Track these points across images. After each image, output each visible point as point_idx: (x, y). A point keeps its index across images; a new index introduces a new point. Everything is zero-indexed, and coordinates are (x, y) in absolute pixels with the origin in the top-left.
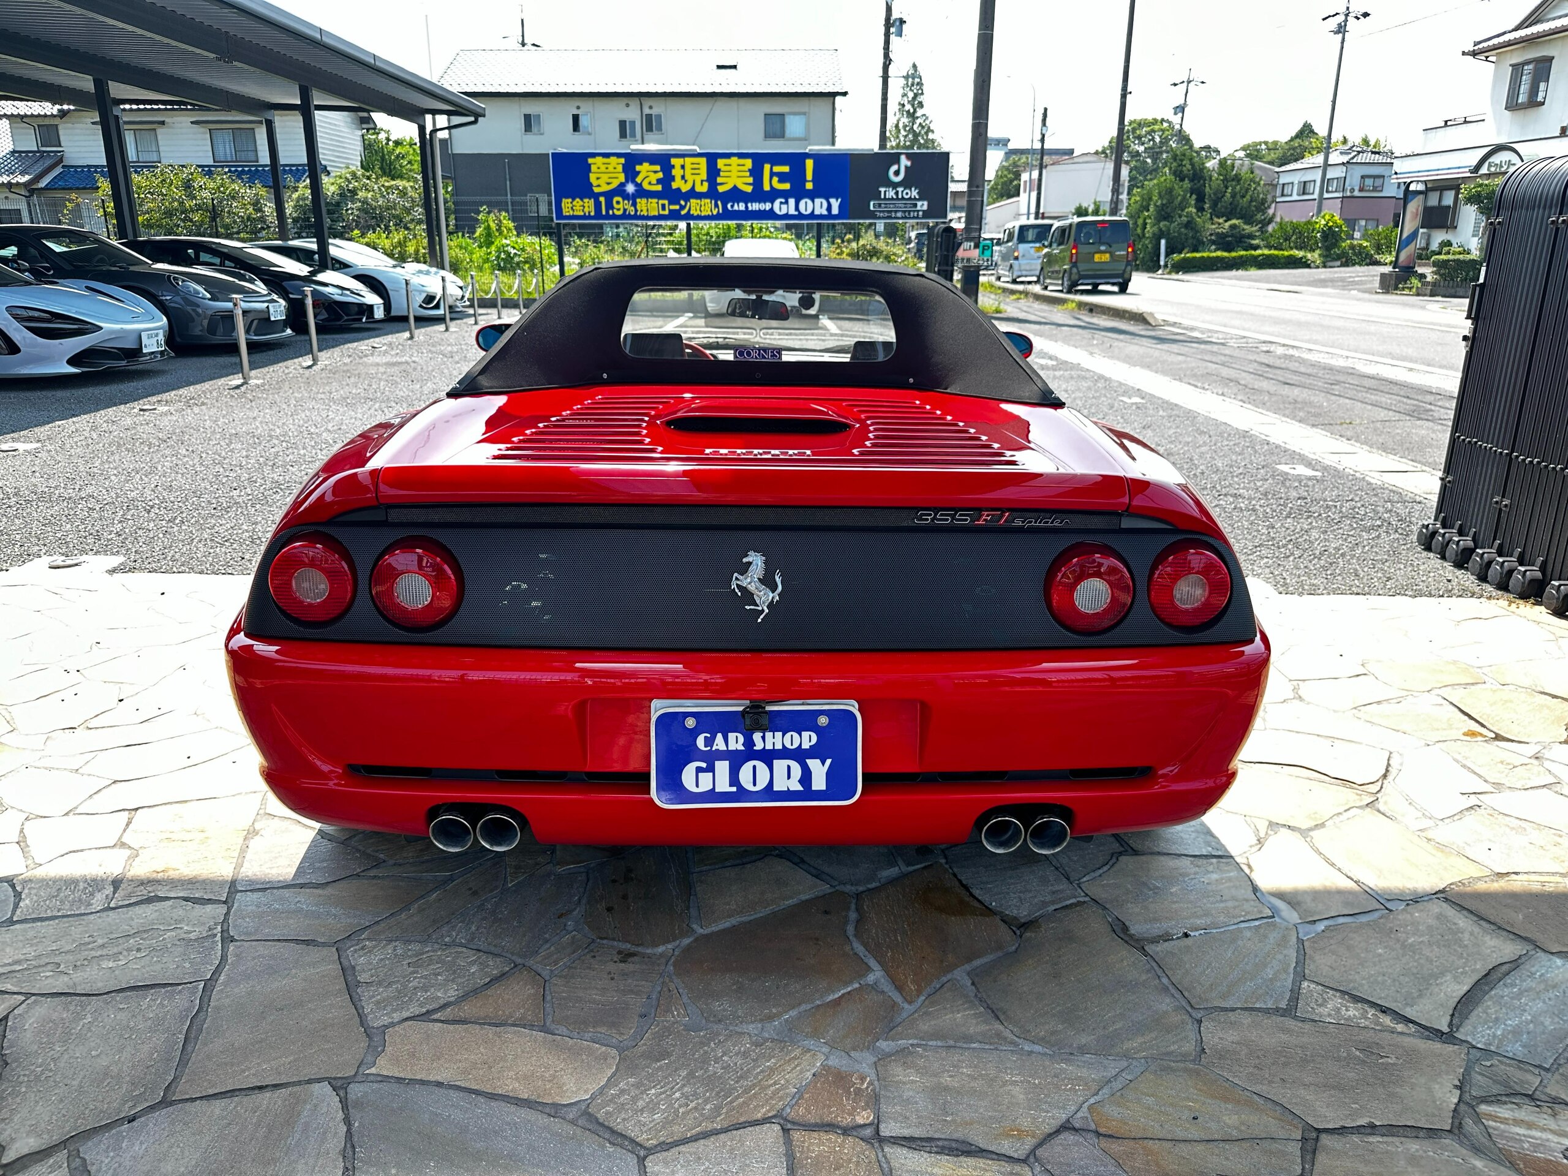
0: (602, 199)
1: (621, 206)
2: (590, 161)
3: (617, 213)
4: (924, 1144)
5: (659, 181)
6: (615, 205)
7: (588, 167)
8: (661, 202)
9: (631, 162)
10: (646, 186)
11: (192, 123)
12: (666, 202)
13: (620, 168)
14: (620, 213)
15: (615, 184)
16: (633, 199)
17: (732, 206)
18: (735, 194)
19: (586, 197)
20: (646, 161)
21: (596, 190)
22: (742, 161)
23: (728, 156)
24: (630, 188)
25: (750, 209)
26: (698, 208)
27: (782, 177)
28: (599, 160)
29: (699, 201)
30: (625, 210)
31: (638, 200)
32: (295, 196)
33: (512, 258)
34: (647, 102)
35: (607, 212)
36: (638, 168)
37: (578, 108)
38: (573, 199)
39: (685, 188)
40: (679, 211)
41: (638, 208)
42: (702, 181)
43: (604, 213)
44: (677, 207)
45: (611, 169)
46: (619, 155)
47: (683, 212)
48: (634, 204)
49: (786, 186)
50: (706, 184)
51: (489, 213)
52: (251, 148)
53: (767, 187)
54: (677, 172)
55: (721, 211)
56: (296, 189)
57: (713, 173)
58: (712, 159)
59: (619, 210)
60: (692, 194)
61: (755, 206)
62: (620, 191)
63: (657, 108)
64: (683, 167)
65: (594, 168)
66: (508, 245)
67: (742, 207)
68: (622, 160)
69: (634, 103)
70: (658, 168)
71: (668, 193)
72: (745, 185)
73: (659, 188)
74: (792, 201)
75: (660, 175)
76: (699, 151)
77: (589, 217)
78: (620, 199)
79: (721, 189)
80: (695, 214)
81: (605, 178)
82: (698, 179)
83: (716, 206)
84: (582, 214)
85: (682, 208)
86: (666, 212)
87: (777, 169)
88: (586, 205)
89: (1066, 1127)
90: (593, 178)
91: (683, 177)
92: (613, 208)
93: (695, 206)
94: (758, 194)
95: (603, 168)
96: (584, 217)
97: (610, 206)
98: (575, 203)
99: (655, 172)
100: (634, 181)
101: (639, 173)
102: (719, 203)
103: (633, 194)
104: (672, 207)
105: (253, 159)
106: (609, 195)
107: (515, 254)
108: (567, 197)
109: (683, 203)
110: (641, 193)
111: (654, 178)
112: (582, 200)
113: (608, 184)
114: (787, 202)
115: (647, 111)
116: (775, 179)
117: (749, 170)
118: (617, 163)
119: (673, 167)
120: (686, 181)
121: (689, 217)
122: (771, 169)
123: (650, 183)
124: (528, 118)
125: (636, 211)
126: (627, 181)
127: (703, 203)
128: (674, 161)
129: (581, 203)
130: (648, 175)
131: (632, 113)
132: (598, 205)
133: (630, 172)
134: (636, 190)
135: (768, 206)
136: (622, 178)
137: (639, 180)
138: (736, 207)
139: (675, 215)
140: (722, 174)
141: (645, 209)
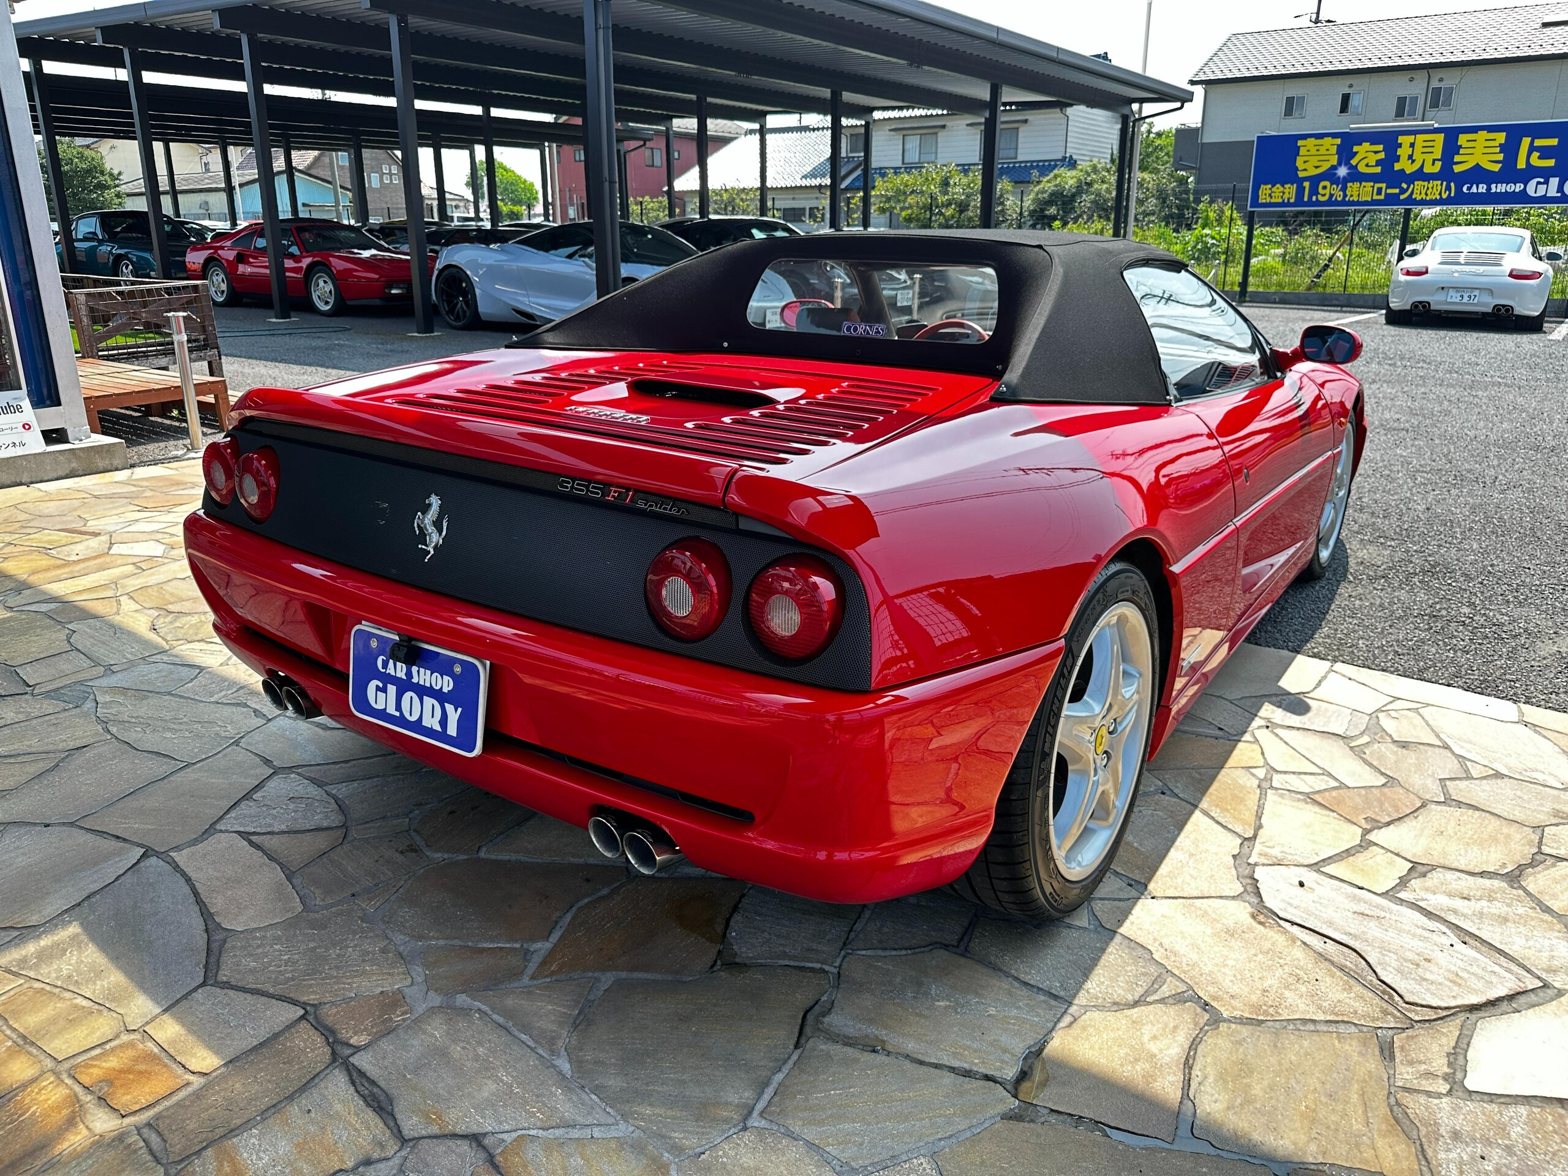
0: (1307, 184)
1: (1327, 191)
2: (1300, 143)
3: (1321, 198)
4: (366, 1084)
5: (1378, 163)
6: (1321, 191)
7: (1296, 151)
8: (1377, 185)
9: (1348, 143)
10: (1362, 168)
11: (968, 125)
12: (1384, 185)
13: (1334, 150)
14: (1325, 198)
15: (1326, 166)
16: (1343, 183)
17: (1469, 189)
18: (1478, 174)
19: (1287, 183)
20: (1366, 141)
21: (1301, 174)
22: (1492, 135)
23: (1474, 130)
24: (1342, 171)
25: (1493, 190)
26: (1423, 192)
27: (1545, 152)
28: (1311, 141)
29: (1426, 183)
30: (1331, 195)
31: (1349, 185)
32: (1036, 189)
33: (1209, 249)
34: (1437, 74)
35: (1310, 197)
36: (1356, 149)
37: (1351, 86)
38: (1273, 186)
39: (1410, 169)
40: (1398, 195)
41: (1348, 193)
42: (1434, 160)
43: (1306, 199)
44: (1397, 191)
45: (1323, 151)
46: (1334, 136)
47: (1402, 197)
48: (1344, 189)
49: (1551, 163)
50: (1439, 164)
51: (1211, 202)
52: (1013, 146)
53: (1521, 164)
54: (1403, 152)
55: (1452, 195)
56: (1039, 182)
57: (1451, 148)
58: (1451, 136)
59: (1324, 195)
60: (1420, 175)
61: (1501, 188)
62: (1330, 175)
63: (1450, 80)
64: (1412, 145)
65: (1302, 151)
66: (1207, 235)
67: (1482, 188)
68: (1338, 141)
69: (1421, 77)
70: (1380, 147)
71: (1389, 174)
72: (1491, 163)
73: (1378, 170)
74: (1554, 182)
75: (1382, 156)
76: (1436, 125)
77: (1289, 204)
78: (1327, 184)
79: (1457, 169)
80: (1419, 198)
81: (1314, 161)
82: (1429, 159)
83: (1448, 188)
84: (1280, 200)
85: (1403, 191)
86: (1382, 197)
87: (1538, 143)
88: (1287, 191)
89: (476, 1139)
90: (1299, 162)
91: (1410, 157)
92: (1317, 193)
93: (1419, 189)
94: (1509, 173)
95: (1313, 151)
96: (1282, 204)
97: (1314, 191)
98: (1274, 189)
99: (1376, 152)
100: (1348, 164)
101: (1356, 153)
102: (1452, 184)
103: (1344, 178)
104: (1390, 191)
105: (1013, 155)
106: (1315, 180)
107: (1213, 244)
108: (1266, 184)
109: (1404, 186)
110: (1356, 176)
111: (1373, 159)
112: (1283, 186)
113: (1316, 167)
114: (1546, 182)
115: (1435, 84)
116: (1536, 155)
117: (1501, 145)
118: (1331, 145)
119: (1400, 145)
120: (1413, 161)
121: (1411, 201)
122: (1532, 142)
123: (1367, 165)
124: (1290, 101)
125: (1345, 195)
126: (1340, 164)
127: (1430, 186)
128: (1401, 139)
129: (1281, 189)
130: (1367, 156)
131: (1417, 89)
132: (1300, 191)
133: (1345, 153)
134: (1348, 174)
135: (1519, 187)
136: (1334, 160)
137: (1354, 162)
138: (1474, 190)
139: (1391, 200)
140: (1462, 151)
141: (1355, 194)
